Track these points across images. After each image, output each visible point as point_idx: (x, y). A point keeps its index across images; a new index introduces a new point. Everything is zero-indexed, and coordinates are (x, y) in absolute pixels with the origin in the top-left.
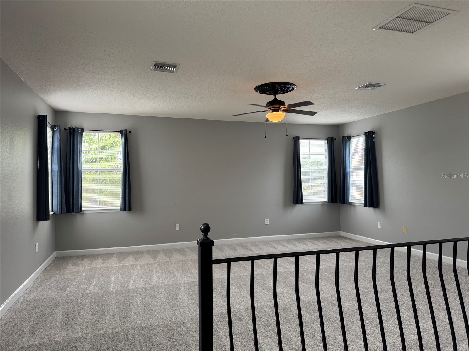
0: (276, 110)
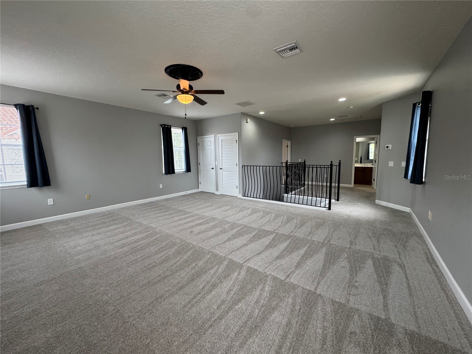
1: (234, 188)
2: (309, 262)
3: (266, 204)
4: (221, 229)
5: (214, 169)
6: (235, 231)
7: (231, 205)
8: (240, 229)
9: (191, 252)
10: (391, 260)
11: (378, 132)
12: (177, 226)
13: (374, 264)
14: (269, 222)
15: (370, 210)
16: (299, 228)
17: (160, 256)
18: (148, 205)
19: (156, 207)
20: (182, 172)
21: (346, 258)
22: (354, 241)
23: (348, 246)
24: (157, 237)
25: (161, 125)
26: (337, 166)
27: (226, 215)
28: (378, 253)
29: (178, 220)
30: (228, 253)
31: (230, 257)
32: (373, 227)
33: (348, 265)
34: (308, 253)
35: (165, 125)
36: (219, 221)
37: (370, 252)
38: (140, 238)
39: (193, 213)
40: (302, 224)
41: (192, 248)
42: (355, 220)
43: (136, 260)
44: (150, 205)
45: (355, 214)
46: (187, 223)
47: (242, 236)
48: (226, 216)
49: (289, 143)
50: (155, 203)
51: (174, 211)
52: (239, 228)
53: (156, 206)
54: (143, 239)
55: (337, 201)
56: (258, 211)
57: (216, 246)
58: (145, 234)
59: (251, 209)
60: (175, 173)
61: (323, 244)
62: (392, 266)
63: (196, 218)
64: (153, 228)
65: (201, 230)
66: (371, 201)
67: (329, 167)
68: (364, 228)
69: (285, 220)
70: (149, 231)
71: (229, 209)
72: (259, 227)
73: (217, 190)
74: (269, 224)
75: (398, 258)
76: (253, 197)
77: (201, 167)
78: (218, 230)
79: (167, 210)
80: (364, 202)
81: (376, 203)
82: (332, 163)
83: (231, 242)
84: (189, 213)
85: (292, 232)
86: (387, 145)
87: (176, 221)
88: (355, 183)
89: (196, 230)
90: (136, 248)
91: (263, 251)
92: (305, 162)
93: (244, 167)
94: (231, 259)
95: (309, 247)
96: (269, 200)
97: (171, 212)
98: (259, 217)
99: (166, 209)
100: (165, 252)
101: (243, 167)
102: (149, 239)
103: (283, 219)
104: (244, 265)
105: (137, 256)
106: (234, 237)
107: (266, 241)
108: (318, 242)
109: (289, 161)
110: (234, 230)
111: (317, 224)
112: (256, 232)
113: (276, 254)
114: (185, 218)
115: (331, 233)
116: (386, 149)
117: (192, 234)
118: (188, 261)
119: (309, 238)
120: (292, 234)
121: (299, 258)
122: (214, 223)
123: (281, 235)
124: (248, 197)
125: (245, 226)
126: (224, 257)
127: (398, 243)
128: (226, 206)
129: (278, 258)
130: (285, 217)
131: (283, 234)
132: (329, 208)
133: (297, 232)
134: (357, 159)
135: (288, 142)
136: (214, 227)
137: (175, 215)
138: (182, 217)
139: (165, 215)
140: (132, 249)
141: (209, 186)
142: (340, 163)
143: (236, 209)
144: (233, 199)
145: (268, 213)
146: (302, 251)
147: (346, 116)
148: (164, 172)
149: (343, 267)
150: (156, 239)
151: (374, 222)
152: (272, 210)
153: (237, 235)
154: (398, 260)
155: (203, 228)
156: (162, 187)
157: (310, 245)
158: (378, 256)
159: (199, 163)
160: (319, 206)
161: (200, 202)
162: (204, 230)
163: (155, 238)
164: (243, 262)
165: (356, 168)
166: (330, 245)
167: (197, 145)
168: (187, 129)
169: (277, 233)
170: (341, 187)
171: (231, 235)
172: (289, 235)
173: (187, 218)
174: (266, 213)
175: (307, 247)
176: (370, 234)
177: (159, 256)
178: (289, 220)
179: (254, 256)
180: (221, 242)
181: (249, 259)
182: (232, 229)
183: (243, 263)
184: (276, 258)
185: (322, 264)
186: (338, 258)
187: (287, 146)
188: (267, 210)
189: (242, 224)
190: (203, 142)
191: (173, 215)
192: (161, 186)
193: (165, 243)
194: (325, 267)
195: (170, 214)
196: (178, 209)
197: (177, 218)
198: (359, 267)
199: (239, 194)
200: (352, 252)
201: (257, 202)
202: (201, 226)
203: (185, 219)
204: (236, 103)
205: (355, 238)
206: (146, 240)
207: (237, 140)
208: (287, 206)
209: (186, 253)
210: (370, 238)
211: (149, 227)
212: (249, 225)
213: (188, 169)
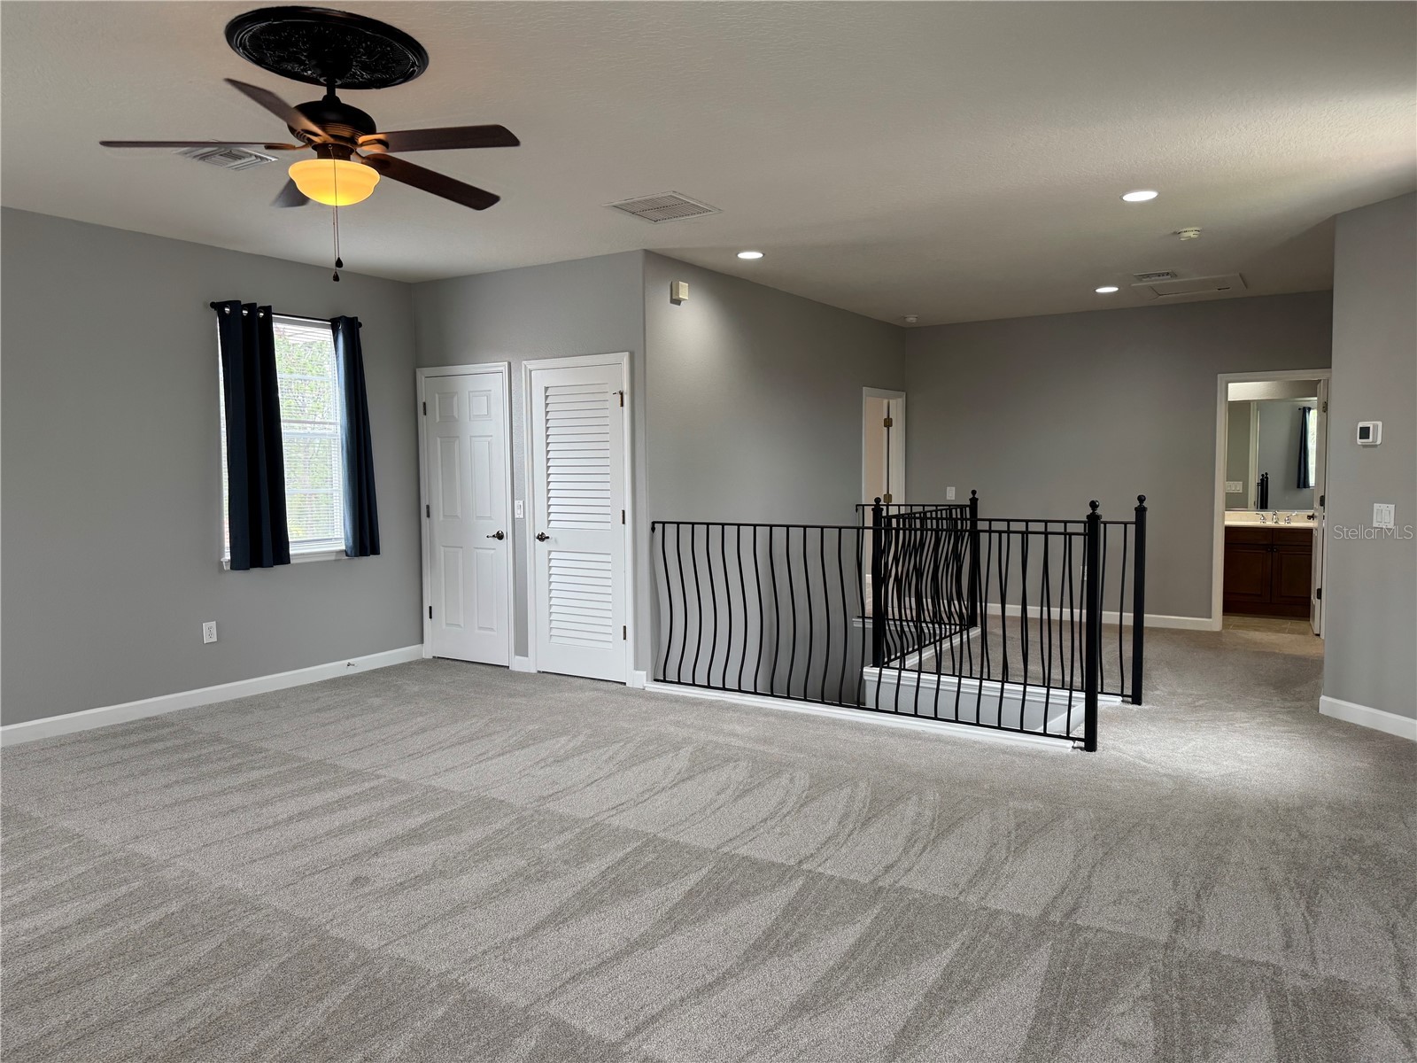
0: (340, 150)
1: (610, 638)
2: (958, 1023)
3: (772, 719)
4: (523, 863)
5: (508, 541)
6: (592, 870)
7: (588, 731)
8: (623, 860)
9: (346, 990)
10: (1362, 1000)
11: (1321, 355)
12: (282, 852)
13: (1277, 1023)
14: (778, 819)
15: (1290, 748)
16: (925, 848)
17: (174, 1018)
18: (134, 738)
19: (176, 749)
20: (333, 558)
21: (1144, 998)
22: (1192, 912)
23: (1163, 938)
24: (167, 916)
25: (213, 305)
26: (1126, 524)
27: (554, 783)
28: (1301, 966)
29: (290, 819)
30: (548, 990)
31: (553, 1009)
32: (1294, 834)
33: (1150, 1034)
34: (957, 978)
35: (235, 305)
36: (514, 817)
37: (1267, 965)
38: (70, 920)
39: (378, 777)
40: (947, 824)
41: (354, 969)
42: (1212, 800)
43: (37, 1042)
44: (142, 737)
45: (1213, 768)
46: (343, 831)
47: (627, 893)
48: (556, 788)
49: (897, 406)
50: (173, 724)
51: (276, 769)
52: (621, 854)
53: (178, 742)
54: (85, 924)
55: (1133, 703)
56: (727, 760)
57: (485, 952)
58: (103, 899)
59: (690, 749)
60: (288, 562)
61: (1040, 929)
62: (1360, 1029)
63: (392, 807)
64: (147, 865)
65: (412, 871)
66: (1299, 700)
67: (1080, 528)
68: (1252, 842)
69: (857, 806)
70: (126, 881)
71: (578, 751)
72: (724, 844)
73: (522, 648)
74: (778, 830)
75: (1394, 989)
76: (709, 687)
77: (436, 528)
78: (503, 865)
79: (236, 761)
80: (1264, 705)
81: (1320, 712)
82: (1099, 511)
83: (570, 931)
84: (355, 775)
85: (888, 869)
86: (1361, 424)
87: (279, 823)
88: (1229, 608)
89: (386, 870)
90: (41, 980)
91: (729, 974)
92: (974, 501)
93: (659, 527)
94: (556, 1023)
95: (968, 947)
96: (788, 697)
97: (255, 775)
98: (729, 792)
99: (233, 756)
100: (204, 996)
101: (653, 529)
102: (121, 924)
103: (851, 798)
104: (625, 1049)
105: (43, 1018)
106: (588, 902)
107: (755, 916)
108: (1017, 919)
109: (898, 497)
110: (589, 866)
111: (1018, 826)
112: (704, 871)
113: (798, 987)
114: (328, 808)
115: (1084, 872)
116: (1360, 441)
117: (361, 891)
118: (325, 1040)
119: (972, 899)
120: (885, 882)
121: (912, 1004)
122: (489, 830)
123: (832, 887)
124: (679, 683)
125: (650, 841)
126: (526, 1009)
127: (1404, 915)
128: (561, 735)
129: (802, 1007)
130: (863, 791)
131: (843, 881)
132: (1090, 743)
133: (917, 867)
134: (1237, 487)
135: (891, 401)
136: (483, 852)
137: (278, 790)
138: (318, 799)
139: (223, 792)
140: (20, 982)
141: (480, 628)
142: (1141, 512)
143: (616, 747)
144: (600, 694)
145: (776, 769)
146: (930, 971)
147: (1174, 275)
148: (228, 556)
149: (1125, 1044)
150: (161, 924)
151: (1300, 809)
152: (801, 750)
153: (603, 890)
154: (1396, 1000)
155: (424, 855)
156: (215, 639)
157: (974, 934)
158: (1301, 983)
159: (428, 507)
160: (1041, 730)
161: (421, 714)
162: (428, 868)
163: (154, 916)
164: (621, 1034)
165: (1230, 531)
166: (1072, 935)
167: (414, 410)
168: (360, 325)
169: (813, 877)
170: (1152, 629)
171: (570, 893)
172: (872, 882)
173: (342, 804)
174: (766, 769)
175: (956, 946)
176: (1277, 874)
177: (168, 1016)
178: (880, 805)
179: (682, 1000)
180: (516, 934)
181: (654, 1019)
182: (582, 855)
183: (622, 1043)
184: (793, 1008)
185: (1024, 1032)
186: (1105, 1000)
187: (888, 423)
188: (774, 750)
189: (636, 832)
190: (448, 397)
191: (268, 792)
192: (209, 632)
193: (208, 946)
194: (1036, 1048)
195: (253, 786)
196: (300, 759)
197: (292, 807)
198: (1205, 1040)
199: (636, 668)
200: (1181, 965)
201: (728, 709)
202: (415, 849)
203: (333, 811)
204: (616, 203)
205: (1198, 896)
206: (101, 933)
207: (626, 388)
208: (875, 730)
209: (320, 999)
210: (1273, 889)
211: (127, 858)
212: (670, 835)
213: (365, 539)
